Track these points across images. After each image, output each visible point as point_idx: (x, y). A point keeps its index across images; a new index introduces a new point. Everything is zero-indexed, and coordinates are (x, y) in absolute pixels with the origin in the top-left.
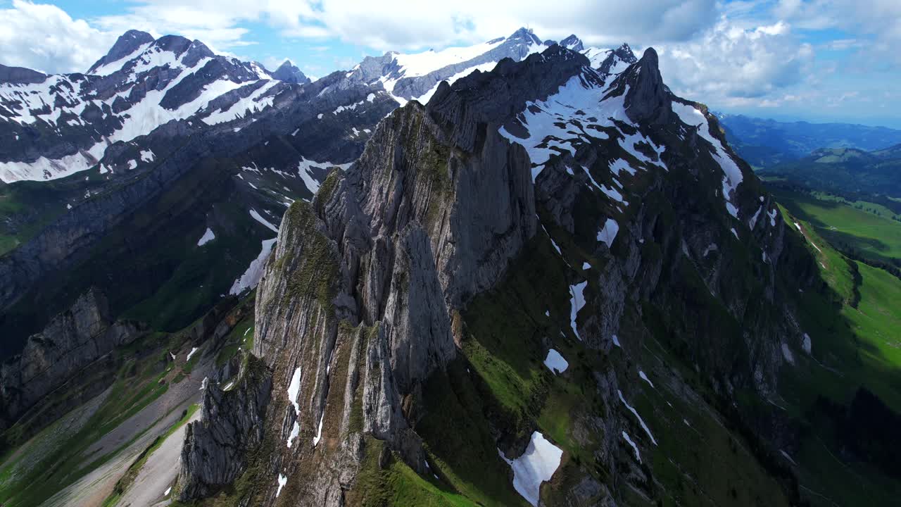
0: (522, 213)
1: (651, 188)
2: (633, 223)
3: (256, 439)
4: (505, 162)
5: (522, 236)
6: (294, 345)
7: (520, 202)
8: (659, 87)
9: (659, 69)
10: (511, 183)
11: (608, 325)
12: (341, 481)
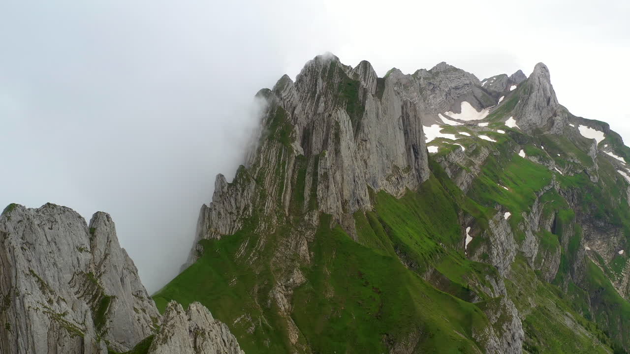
0: (416, 158)
1: (547, 188)
2: (528, 213)
3: (249, 213)
4: (400, 114)
5: (417, 177)
6: (268, 167)
7: (414, 148)
8: (552, 100)
9: (552, 83)
10: (406, 133)
11: (498, 254)
12: (306, 236)
